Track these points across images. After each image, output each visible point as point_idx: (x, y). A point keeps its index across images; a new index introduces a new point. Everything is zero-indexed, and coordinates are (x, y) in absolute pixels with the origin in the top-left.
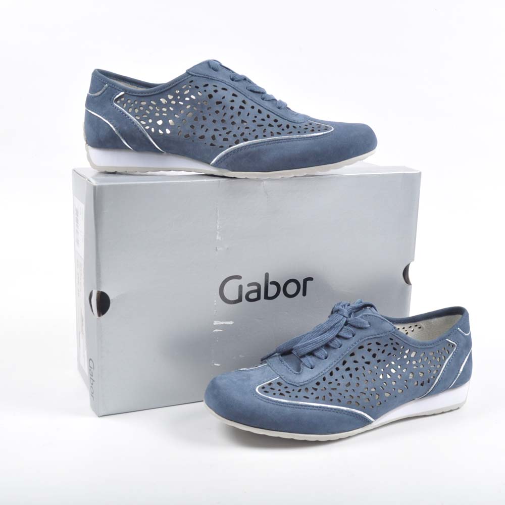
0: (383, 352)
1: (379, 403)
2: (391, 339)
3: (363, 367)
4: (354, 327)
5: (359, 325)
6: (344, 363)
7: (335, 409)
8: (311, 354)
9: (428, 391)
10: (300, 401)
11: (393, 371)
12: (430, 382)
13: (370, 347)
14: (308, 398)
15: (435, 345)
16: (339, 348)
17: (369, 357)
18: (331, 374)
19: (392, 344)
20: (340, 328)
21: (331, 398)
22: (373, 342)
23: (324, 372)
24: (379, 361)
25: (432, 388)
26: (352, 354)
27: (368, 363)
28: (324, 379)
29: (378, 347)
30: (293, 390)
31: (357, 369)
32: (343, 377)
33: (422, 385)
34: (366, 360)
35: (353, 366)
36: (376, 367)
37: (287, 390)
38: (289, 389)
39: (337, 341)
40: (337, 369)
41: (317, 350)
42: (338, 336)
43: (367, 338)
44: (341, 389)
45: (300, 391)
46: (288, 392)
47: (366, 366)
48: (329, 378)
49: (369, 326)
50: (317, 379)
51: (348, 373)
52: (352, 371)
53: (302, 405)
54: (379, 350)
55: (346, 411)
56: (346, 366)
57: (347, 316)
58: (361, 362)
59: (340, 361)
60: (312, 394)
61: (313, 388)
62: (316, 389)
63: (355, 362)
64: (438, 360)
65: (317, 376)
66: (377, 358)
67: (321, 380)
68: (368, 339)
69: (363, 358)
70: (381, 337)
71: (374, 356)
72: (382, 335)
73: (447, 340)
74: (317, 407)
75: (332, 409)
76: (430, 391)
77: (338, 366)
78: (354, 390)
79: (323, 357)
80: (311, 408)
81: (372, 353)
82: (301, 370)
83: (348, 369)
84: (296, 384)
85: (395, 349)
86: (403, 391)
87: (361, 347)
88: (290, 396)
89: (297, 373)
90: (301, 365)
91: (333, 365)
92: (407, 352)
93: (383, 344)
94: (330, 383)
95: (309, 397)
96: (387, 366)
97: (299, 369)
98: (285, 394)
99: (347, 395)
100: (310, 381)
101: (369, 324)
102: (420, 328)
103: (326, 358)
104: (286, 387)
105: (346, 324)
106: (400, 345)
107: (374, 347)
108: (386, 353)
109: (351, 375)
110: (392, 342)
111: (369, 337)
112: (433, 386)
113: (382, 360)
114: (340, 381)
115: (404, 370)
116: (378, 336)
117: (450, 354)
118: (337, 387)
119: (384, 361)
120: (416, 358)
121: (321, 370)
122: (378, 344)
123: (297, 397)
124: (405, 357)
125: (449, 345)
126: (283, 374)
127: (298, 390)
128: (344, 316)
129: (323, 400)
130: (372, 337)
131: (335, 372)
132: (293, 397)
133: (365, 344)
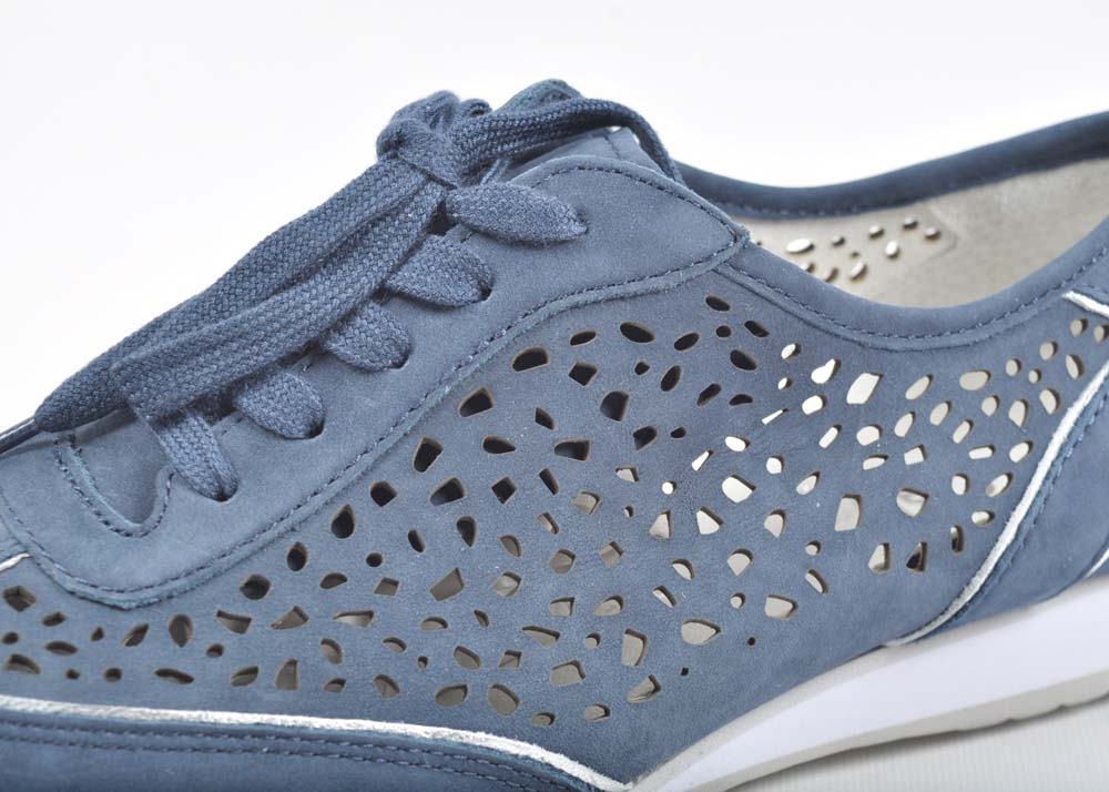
0: (670, 381)
1: (649, 686)
2: (716, 304)
3: (546, 478)
4: (489, 236)
5: (517, 226)
6: (428, 455)
7: (358, 740)
8: (220, 405)
9: (959, 595)
10: (131, 705)
11: (735, 490)
12: (967, 544)
13: (583, 355)
14: (186, 679)
15: (998, 326)
16: (398, 365)
17: (578, 414)
18: (344, 525)
19: (723, 332)
20: (399, 246)
21: (335, 671)
22: (607, 324)
23: (297, 516)
24: (645, 436)
25: (979, 581)
26: (479, 403)
27: (578, 450)
28: (297, 558)
29: (635, 352)
30: (98, 635)
31: (504, 490)
32: (415, 542)
33: (916, 562)
34: (565, 431)
35: (479, 473)
36: (626, 475)
37: (59, 634)
38: (75, 632)
39: (376, 325)
40: (382, 495)
41: (257, 377)
42: (382, 294)
43: (563, 303)
44: (403, 613)
45: (138, 635)
46: (59, 648)
47: (564, 468)
48: (326, 553)
49: (577, 228)
50: (248, 558)
51: (452, 512)
52: (478, 502)
53: (139, 729)
54: (641, 369)
55: (429, 749)
56: (438, 474)
57: (449, 175)
58: (532, 447)
59: (396, 446)
60: (216, 650)
61: (220, 614)
62: (241, 624)
63: (495, 446)
64: (1017, 413)
65: (250, 540)
66: (633, 419)
67: (272, 566)
68: (576, 307)
69: (543, 419)
70: (656, 292)
71: (615, 405)
72: (659, 283)
73: (1071, 295)
74: (237, 733)
75: (334, 738)
76: (968, 596)
77: (383, 475)
78: (481, 616)
79: (299, 428)
80: (195, 742)
81: (600, 388)
82: (158, 508)
83: (451, 492)
84: (115, 598)
85: (741, 361)
86: (795, 606)
87: (532, 359)
88: (72, 675)
89: (130, 525)
90: (161, 477)
91: (353, 473)
92: (821, 375)
93: (667, 334)
94: (334, 580)
95: (189, 671)
96: (697, 464)
97: (144, 507)
98: (45, 659)
99: (438, 646)
100: (203, 574)
101: (581, 217)
102: (934, 238)
103: (315, 430)
104: (56, 619)
105: (441, 222)
106: (773, 333)
107: (612, 358)
108: (688, 388)
109: (467, 528)
110: (721, 319)
111: (579, 298)
112: (989, 567)
113: (664, 427)
114: (401, 564)
115: (806, 486)
116: (633, 288)
117: (1090, 379)
118: (380, 604)
119: (679, 433)
120: (879, 410)
121: (279, 506)
122: (634, 333)
123: (114, 674)
124: (812, 405)
125: (1085, 324)
126: (46, 536)
127: (126, 633)
128: (431, 178)
129: (280, 683)
130: (593, 295)
131: (363, 509)
132: (92, 675)
133: (554, 340)
